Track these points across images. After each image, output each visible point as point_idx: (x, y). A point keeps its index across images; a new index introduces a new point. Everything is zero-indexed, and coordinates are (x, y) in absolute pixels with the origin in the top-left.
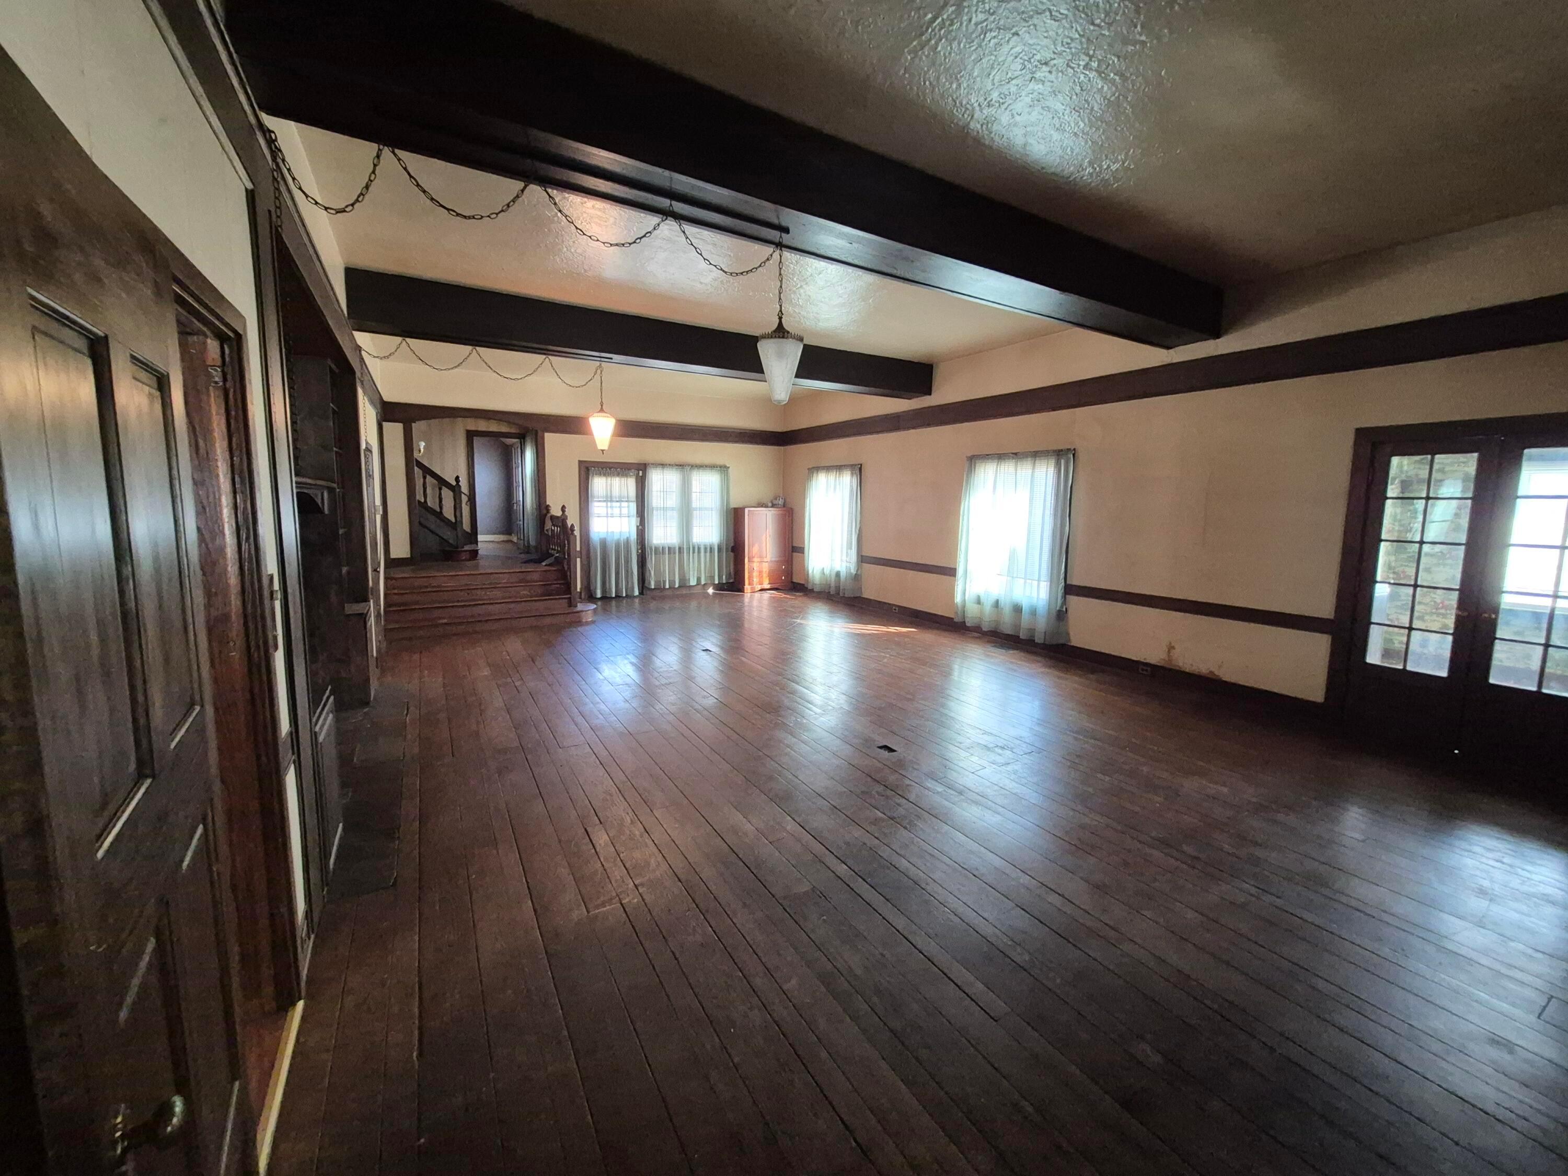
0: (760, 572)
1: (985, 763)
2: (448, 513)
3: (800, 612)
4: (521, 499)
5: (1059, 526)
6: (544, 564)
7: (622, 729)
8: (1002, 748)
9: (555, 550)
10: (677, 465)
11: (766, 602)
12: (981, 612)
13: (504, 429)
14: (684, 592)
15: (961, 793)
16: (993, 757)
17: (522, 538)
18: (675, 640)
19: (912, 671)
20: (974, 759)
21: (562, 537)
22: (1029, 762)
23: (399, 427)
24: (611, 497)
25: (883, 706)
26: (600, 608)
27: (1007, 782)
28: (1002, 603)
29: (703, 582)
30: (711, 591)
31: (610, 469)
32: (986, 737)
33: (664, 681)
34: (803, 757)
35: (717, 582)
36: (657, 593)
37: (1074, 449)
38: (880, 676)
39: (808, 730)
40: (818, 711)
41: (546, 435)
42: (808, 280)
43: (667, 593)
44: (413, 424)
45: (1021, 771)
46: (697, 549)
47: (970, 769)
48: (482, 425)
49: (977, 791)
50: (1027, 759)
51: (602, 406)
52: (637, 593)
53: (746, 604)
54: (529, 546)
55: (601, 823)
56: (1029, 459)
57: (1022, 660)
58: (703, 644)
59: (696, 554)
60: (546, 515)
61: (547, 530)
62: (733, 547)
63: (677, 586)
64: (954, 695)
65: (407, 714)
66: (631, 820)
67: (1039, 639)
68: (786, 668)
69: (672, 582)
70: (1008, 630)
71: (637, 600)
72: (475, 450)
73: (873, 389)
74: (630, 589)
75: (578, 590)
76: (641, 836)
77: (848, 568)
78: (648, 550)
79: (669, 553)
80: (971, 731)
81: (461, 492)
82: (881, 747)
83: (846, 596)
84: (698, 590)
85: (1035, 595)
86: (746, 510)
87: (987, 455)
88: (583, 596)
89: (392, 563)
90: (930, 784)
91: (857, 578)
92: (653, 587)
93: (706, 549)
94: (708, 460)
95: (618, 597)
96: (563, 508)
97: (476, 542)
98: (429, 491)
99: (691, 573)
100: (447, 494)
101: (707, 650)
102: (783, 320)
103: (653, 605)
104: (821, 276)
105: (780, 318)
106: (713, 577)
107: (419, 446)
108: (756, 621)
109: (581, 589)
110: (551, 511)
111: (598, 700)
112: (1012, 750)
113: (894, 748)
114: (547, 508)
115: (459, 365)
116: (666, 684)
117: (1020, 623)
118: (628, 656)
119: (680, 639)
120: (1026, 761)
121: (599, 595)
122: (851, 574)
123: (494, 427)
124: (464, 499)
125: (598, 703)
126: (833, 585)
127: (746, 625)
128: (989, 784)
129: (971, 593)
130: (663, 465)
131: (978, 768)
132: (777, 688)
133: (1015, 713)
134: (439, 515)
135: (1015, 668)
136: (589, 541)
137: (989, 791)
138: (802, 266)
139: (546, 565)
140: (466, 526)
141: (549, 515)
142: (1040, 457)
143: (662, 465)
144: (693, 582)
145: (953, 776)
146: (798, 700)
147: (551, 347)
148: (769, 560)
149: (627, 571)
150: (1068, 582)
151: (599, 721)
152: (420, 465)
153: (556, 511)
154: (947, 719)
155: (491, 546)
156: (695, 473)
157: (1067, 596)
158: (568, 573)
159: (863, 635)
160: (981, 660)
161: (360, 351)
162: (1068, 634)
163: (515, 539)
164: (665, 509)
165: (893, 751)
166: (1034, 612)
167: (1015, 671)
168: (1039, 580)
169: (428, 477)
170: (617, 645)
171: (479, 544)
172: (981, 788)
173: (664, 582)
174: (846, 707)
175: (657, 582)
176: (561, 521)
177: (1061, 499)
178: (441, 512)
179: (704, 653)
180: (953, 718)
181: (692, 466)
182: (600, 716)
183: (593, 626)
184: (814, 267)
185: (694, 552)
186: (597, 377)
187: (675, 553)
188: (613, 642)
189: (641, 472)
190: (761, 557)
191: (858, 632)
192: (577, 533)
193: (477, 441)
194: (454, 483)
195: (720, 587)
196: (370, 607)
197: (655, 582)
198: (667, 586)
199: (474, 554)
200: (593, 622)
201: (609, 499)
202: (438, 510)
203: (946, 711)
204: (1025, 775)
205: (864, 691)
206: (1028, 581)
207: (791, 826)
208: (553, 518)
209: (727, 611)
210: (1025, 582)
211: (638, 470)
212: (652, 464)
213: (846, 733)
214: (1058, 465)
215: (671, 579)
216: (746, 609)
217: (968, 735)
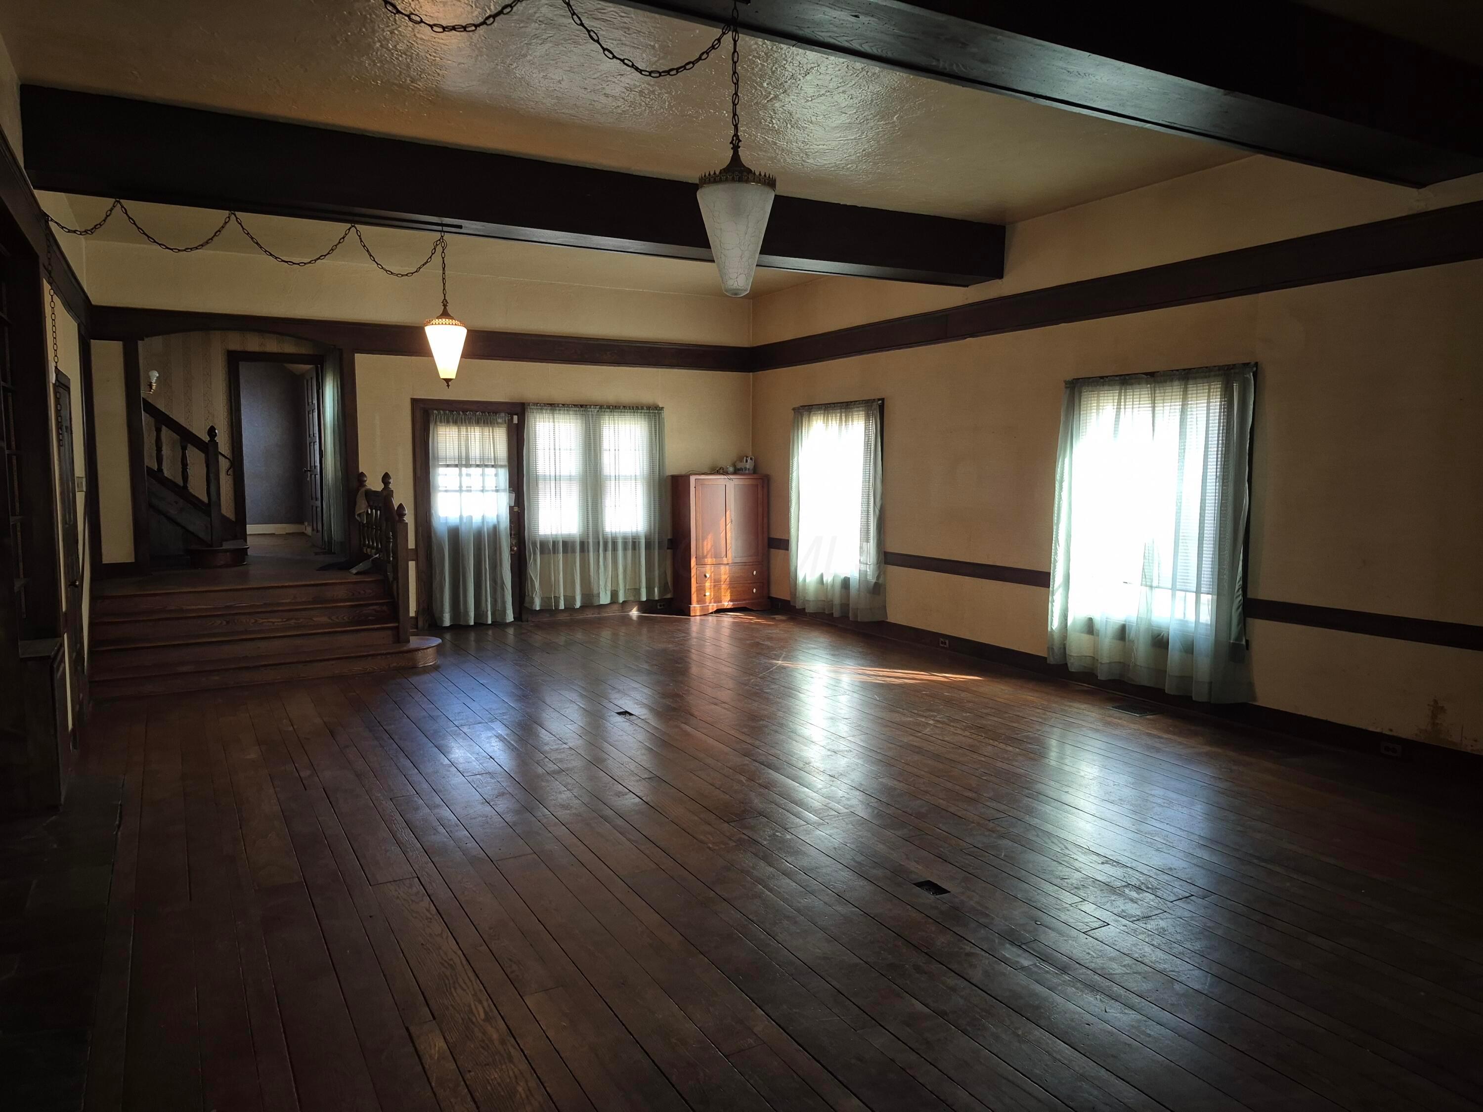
0: (717, 583)
1: (1105, 916)
2: (198, 487)
3: (783, 647)
4: (318, 464)
5: (1231, 498)
6: (354, 571)
7: (476, 851)
8: (1138, 889)
9: (373, 548)
10: (575, 406)
11: (726, 632)
12: (1096, 647)
13: (289, 348)
14: (590, 615)
15: (1064, 969)
16: (1121, 904)
17: (320, 528)
18: (574, 696)
19: (973, 750)
20: (1088, 907)
21: (384, 528)
22: (1187, 914)
23: (116, 347)
24: (467, 458)
25: (923, 810)
26: (448, 645)
27: (1148, 949)
28: (1131, 634)
29: (621, 599)
30: (634, 613)
31: (464, 411)
32: (1107, 868)
33: (551, 767)
34: (784, 900)
35: (644, 598)
36: (546, 619)
37: (1256, 364)
38: (916, 757)
39: (797, 853)
40: (812, 817)
41: (358, 356)
42: (786, 85)
43: (562, 617)
44: (140, 342)
45: (1171, 930)
46: (611, 544)
47: (1080, 926)
48: (253, 343)
49: (1093, 966)
50: (1184, 910)
51: (445, 306)
52: (510, 617)
53: (694, 635)
54: (330, 542)
55: (434, 1018)
56: (1176, 383)
57: (1168, 732)
58: (619, 703)
59: (609, 553)
60: (358, 490)
61: (359, 515)
62: (670, 540)
63: (578, 605)
64: (1051, 794)
65: (119, 826)
66: (486, 1013)
67: (1200, 694)
68: (757, 743)
69: (570, 600)
70: (1145, 680)
71: (511, 631)
72: (242, 381)
73: (899, 271)
74: (499, 612)
75: (412, 614)
76: (503, 1042)
77: (863, 574)
78: (529, 546)
79: (565, 551)
80: (1082, 858)
81: (217, 453)
82: (920, 885)
83: (859, 620)
84: (614, 612)
85: (1191, 618)
86: (693, 479)
87: (1102, 378)
88: (420, 624)
89: (101, 571)
90: (1009, 952)
91: (877, 589)
92: (538, 608)
93: (625, 544)
94: (627, 395)
95: (480, 624)
96: (386, 478)
97: (244, 536)
98: (166, 451)
99: (602, 583)
100: (196, 459)
101: (625, 713)
102: (741, 152)
103: (538, 638)
104: (808, 77)
105: (736, 148)
106: (637, 591)
107: (149, 377)
108: (709, 663)
109: (417, 612)
110: (367, 483)
111: (438, 800)
112: (1154, 891)
113: (944, 886)
114: (361, 478)
115: (207, 243)
116: (554, 772)
117: (1166, 665)
118: (493, 725)
119: (581, 695)
120: (1179, 912)
121: (447, 622)
122: (867, 582)
123: (272, 346)
124: (224, 464)
125: (438, 806)
126: (837, 601)
127: (694, 670)
128: (1114, 954)
129: (1077, 615)
130: (553, 406)
131: (1096, 925)
132: (743, 779)
133: (1158, 825)
134: (182, 491)
135: (1158, 745)
136: (430, 533)
137: (1115, 966)
138: (776, 61)
139: (356, 574)
140: (227, 508)
141: (363, 489)
142: (1195, 378)
143: (551, 405)
144: (605, 599)
145: (1049, 938)
146: (778, 798)
147: (358, 210)
148: (730, 561)
149: (494, 581)
150: (1250, 595)
151: (441, 837)
152: (151, 409)
153: (374, 484)
154: (1037, 836)
155: (265, 542)
156: (607, 418)
157: (1250, 620)
158: (395, 586)
159: (889, 687)
160: (1097, 731)
161: (47, 222)
162: (1251, 685)
163: (309, 530)
164: (557, 479)
165: (943, 891)
166: (1189, 648)
167: (1158, 750)
168: (1198, 592)
169: (164, 429)
170: (475, 706)
171: (248, 538)
172: (1099, 961)
173: (557, 599)
174: (862, 812)
175: (545, 600)
176: (382, 499)
177: (1234, 449)
178: (185, 487)
179: (620, 719)
180: (1049, 834)
181: (601, 407)
182: (441, 829)
183: (434, 674)
184: (796, 63)
185: (605, 550)
186: (437, 259)
187: (574, 551)
188: (468, 701)
189: (515, 418)
190: (716, 556)
191: (879, 681)
192: (409, 518)
193: (245, 370)
194: (207, 439)
195: (647, 607)
196: (62, 645)
197: (543, 600)
198: (562, 606)
199: (241, 555)
200: (436, 668)
201: (464, 462)
202: (181, 483)
203: (1035, 821)
204: (1179, 937)
205: (891, 783)
206: (1178, 593)
207: (761, 1024)
208: (370, 494)
209: (661, 646)
210: (1173, 596)
211: (511, 415)
212: (536, 404)
213: (860, 858)
214: (1227, 394)
215: (569, 594)
216: (694, 642)
217: (1077, 865)
